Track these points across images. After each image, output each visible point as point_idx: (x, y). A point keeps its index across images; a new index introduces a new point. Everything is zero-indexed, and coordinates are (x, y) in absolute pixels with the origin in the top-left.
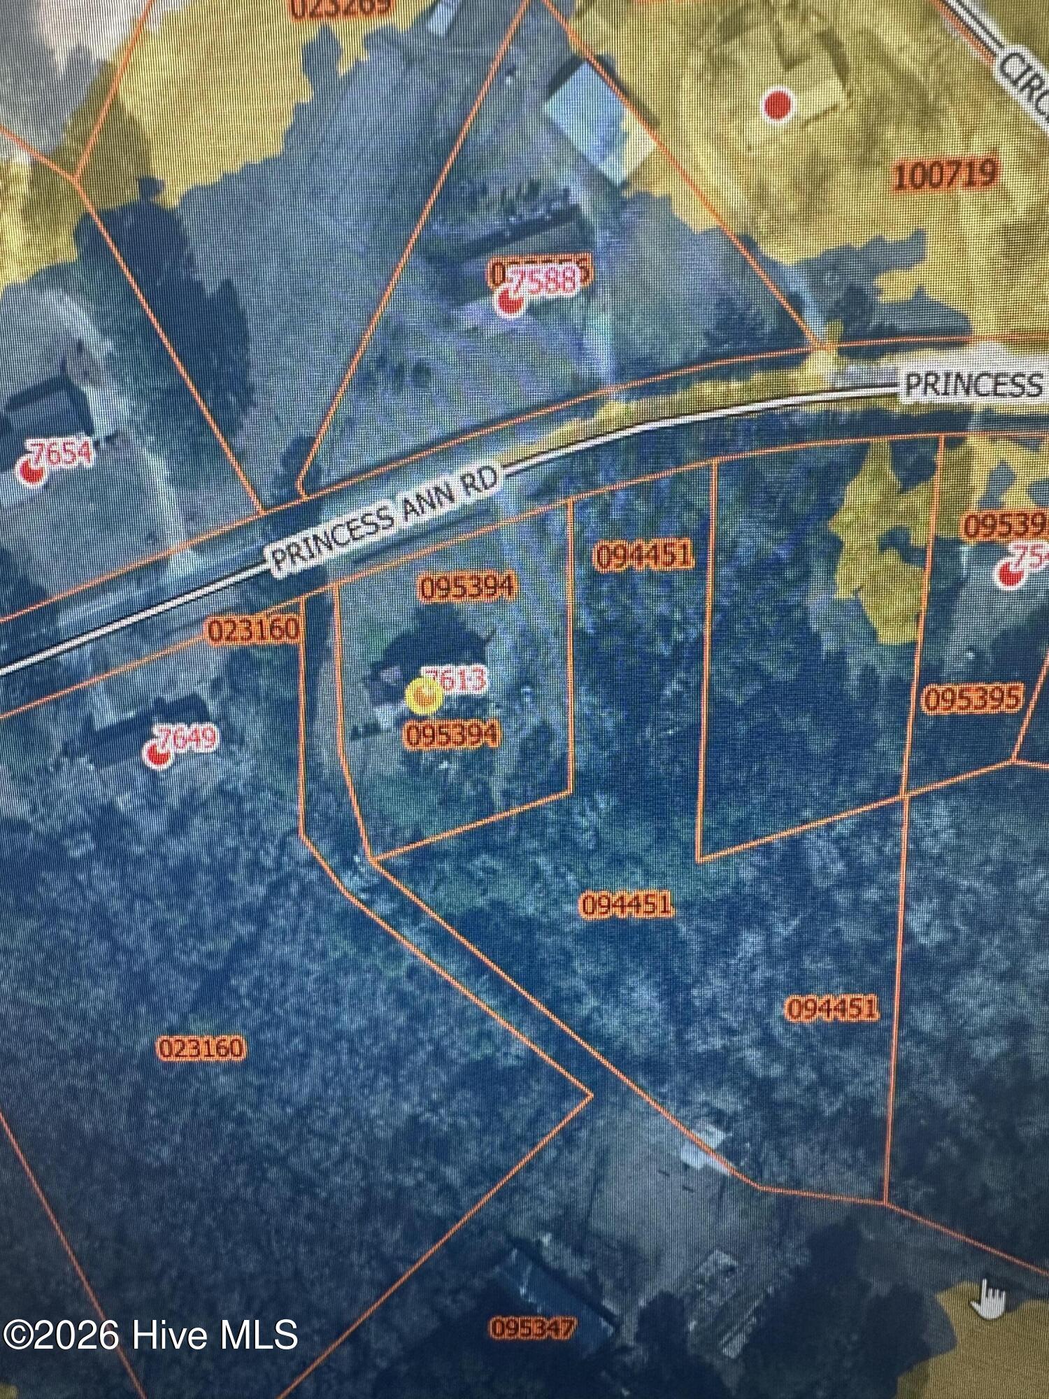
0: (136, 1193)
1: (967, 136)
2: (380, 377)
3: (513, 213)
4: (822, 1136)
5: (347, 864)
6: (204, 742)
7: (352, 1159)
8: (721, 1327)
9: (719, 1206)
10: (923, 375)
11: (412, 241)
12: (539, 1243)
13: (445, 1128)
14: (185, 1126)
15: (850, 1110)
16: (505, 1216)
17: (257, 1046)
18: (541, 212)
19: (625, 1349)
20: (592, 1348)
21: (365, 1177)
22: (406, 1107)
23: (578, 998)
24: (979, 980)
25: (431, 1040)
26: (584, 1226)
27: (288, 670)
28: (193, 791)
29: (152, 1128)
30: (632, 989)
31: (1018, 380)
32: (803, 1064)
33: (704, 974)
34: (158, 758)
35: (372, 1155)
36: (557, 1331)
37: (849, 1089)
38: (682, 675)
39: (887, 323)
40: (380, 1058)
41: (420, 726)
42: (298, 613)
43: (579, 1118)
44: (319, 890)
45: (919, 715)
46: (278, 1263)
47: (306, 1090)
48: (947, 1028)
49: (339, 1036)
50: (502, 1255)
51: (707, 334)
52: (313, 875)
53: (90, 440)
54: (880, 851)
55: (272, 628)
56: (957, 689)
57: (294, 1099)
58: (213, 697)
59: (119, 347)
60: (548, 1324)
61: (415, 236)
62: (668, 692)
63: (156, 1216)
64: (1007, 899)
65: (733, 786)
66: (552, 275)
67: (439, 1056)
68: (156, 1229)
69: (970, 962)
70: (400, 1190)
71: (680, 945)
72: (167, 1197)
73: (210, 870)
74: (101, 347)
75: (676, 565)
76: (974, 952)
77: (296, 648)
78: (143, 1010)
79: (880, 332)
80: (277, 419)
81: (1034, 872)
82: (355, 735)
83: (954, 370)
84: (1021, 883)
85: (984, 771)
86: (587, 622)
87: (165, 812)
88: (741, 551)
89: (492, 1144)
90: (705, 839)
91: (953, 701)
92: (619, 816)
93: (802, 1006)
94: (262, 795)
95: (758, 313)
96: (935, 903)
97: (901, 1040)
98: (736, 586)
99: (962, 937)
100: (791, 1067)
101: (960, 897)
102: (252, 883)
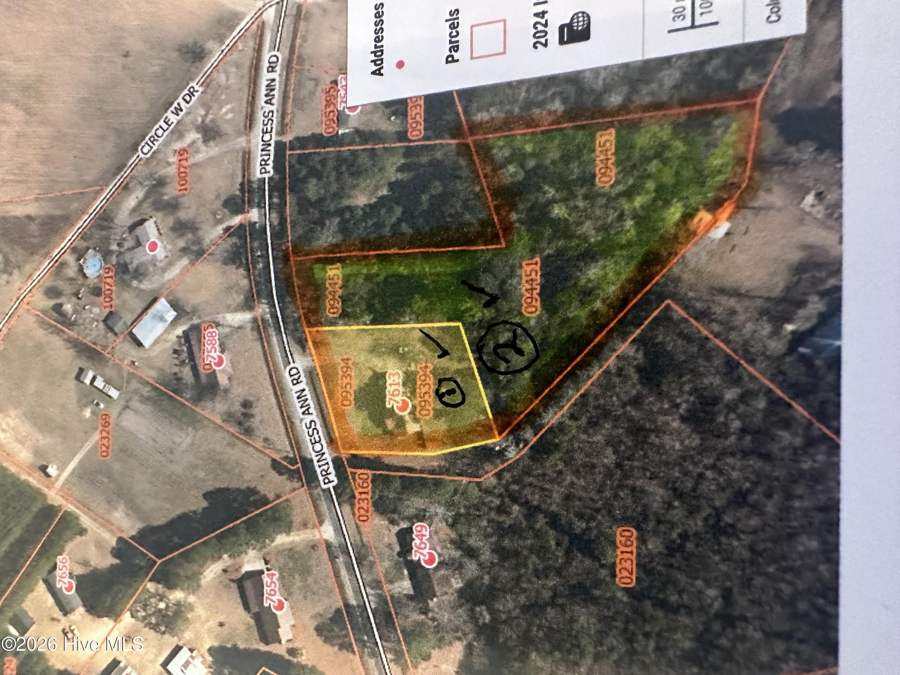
1: (169, 164)
2: (247, 424)
3: (184, 361)
4: (702, 149)
5: (501, 453)
6: (424, 532)
9: (761, 208)
10: (261, 167)
11: (193, 407)
12: (793, 332)
13: (692, 399)
15: (682, 135)
16: (768, 358)
17: (626, 520)
18: (185, 349)
22: (675, 424)
26: (779, 301)
27: (386, 480)
28: (452, 542)
29: (688, 599)
30: (589, 280)
32: (646, 170)
33: (579, 237)
34: (431, 560)
37: (665, 138)
40: (635, 440)
41: (419, 408)
44: (517, 472)
45: (424, 139)
46: (811, 523)
47: (660, 491)
48: (620, 87)
49: (619, 465)
51: (238, 268)
52: (507, 476)
53: (266, 572)
54: (502, 148)
55: (363, 487)
56: (410, 121)
57: (667, 500)
58: (398, 524)
59: (226, 552)
61: (191, 406)
62: (405, 272)
67: (635, 402)
71: (559, 253)
74: (226, 560)
75: (339, 273)
77: (374, 475)
78: (597, 592)
79: (242, 190)
82: (423, 445)
83: (260, 152)
86: (367, 318)
87: (463, 560)
88: (335, 241)
89: (706, 367)
90: (491, 242)
91: (417, 122)
93: (604, 175)
94: (456, 502)
95: (230, 246)
97: (629, 113)
102: (511, 513)
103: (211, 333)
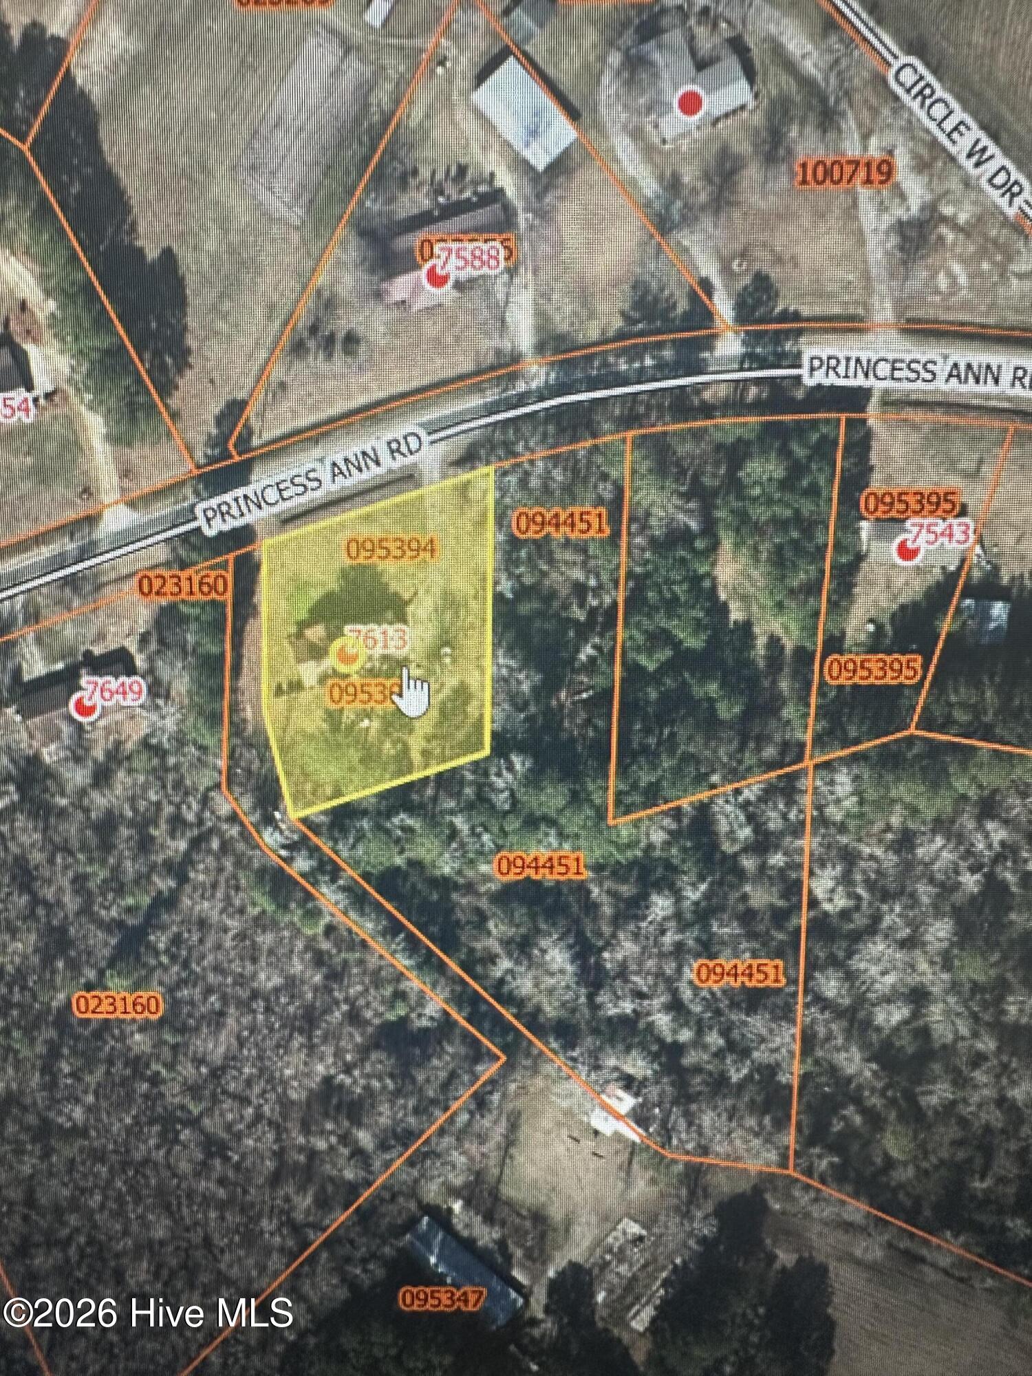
0: (46, 1155)
1: (865, 137)
2: (311, 344)
3: (442, 193)
4: (729, 1102)
5: (269, 820)
6: (130, 696)
7: (265, 1122)
8: (629, 1300)
9: (628, 1173)
10: (825, 358)
11: (346, 217)
12: (450, 1210)
13: (358, 1090)
14: (99, 1084)
15: (757, 1077)
16: (416, 1181)
17: (175, 1004)
18: (467, 194)
19: (534, 1322)
20: (502, 1319)
21: (278, 1140)
22: (320, 1068)
23: (492, 959)
24: (881, 947)
25: (346, 1000)
26: (495, 1195)
27: (217, 627)
28: (118, 744)
29: (66, 1086)
30: (544, 951)
31: (913, 366)
32: (711, 1028)
33: (614, 936)
34: (84, 710)
35: (285, 1117)
36: (466, 1302)
37: (756, 1054)
38: (597, 640)
39: (792, 308)
40: (295, 1017)
41: (343, 684)
42: (226, 570)
43: (492, 1082)
44: (241, 846)
45: (822, 683)
46: (187, 1230)
47: (221, 1050)
48: (849, 995)
49: (255, 995)
50: (413, 1222)
51: (623, 314)
52: (234, 831)
53: (30, 396)
54: (784, 817)
55: (201, 584)
56: (858, 659)
57: (208, 1058)
58: (140, 650)
59: (62, 306)
60: (458, 1294)
61: (348, 212)
62: (582, 657)
63: (66, 1179)
64: (907, 867)
65: (645, 750)
66: (478, 253)
67: (354, 1017)
68: (66, 1192)
69: (873, 928)
70: (312, 1154)
71: (591, 908)
72: (78, 1159)
73: (132, 824)
74: (45, 307)
75: (592, 533)
76: (876, 918)
77: (224, 605)
78: (60, 964)
79: (785, 316)
80: (212, 381)
81: (932, 841)
82: (279, 691)
83: (854, 355)
84: (920, 852)
85: (884, 740)
86: (506, 586)
87: (90, 763)
88: (653, 522)
89: (405, 1107)
90: (618, 802)
91: (855, 671)
92: (534, 779)
93: (711, 971)
94: (186, 750)
95: (672, 295)
96: (839, 868)
97: (807, 1006)
98: (648, 555)
99: (865, 904)
100: (700, 1032)
101: (862, 864)
102: (173, 837)
103: (496, 258)
